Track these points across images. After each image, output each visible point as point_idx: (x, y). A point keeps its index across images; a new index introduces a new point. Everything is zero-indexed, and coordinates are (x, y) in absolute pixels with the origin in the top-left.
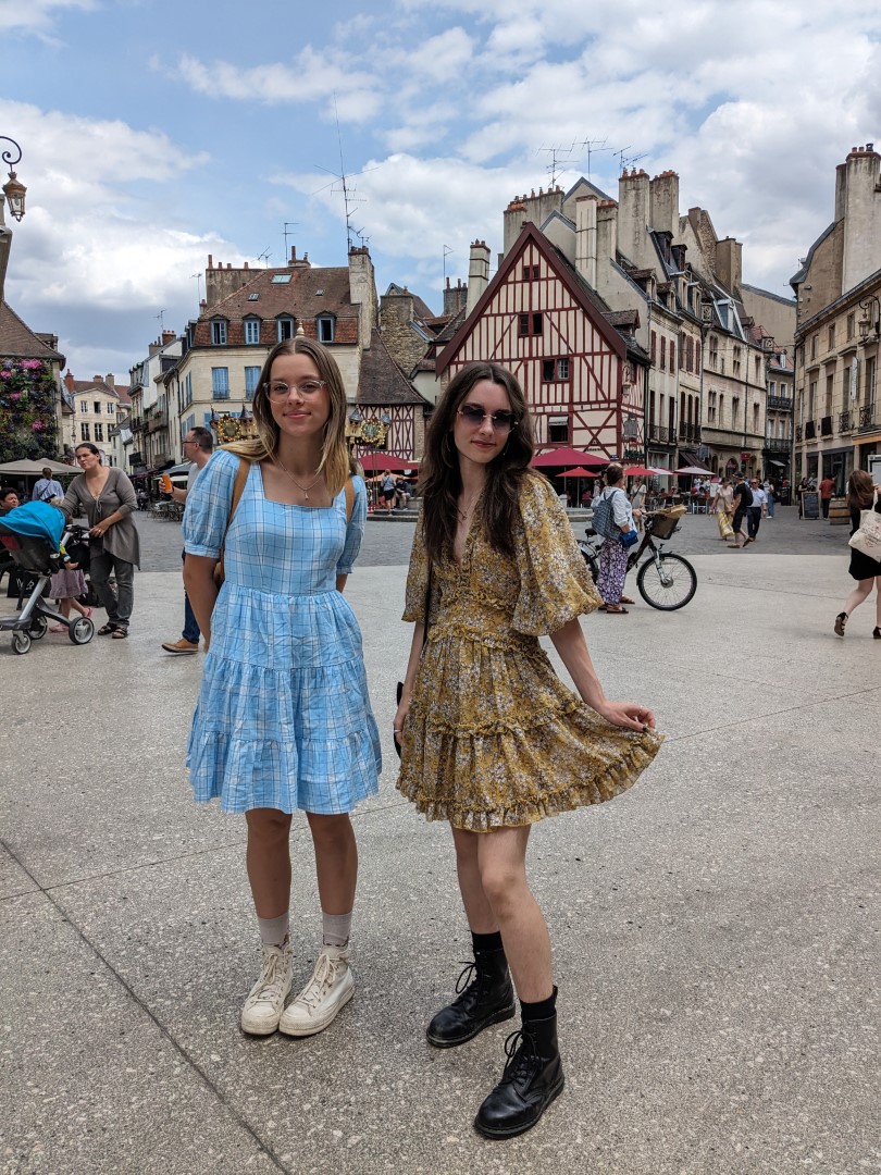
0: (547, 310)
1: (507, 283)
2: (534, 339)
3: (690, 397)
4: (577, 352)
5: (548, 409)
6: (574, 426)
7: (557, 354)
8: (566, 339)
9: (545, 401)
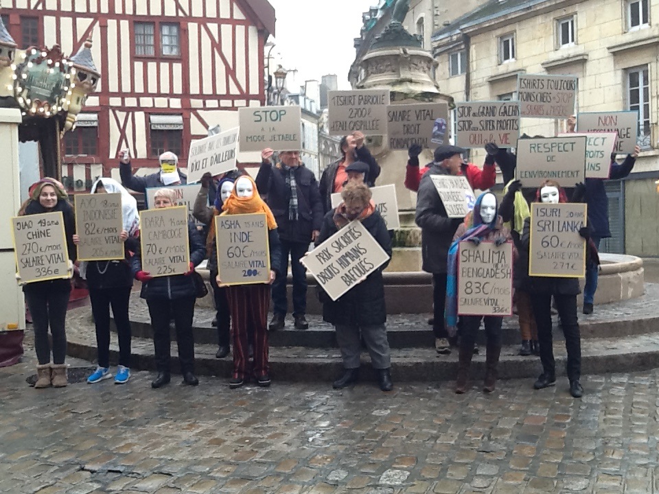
4: (194, 15)
5: (146, 102)
6: (193, 133)
7: (160, 13)
9: (139, 89)
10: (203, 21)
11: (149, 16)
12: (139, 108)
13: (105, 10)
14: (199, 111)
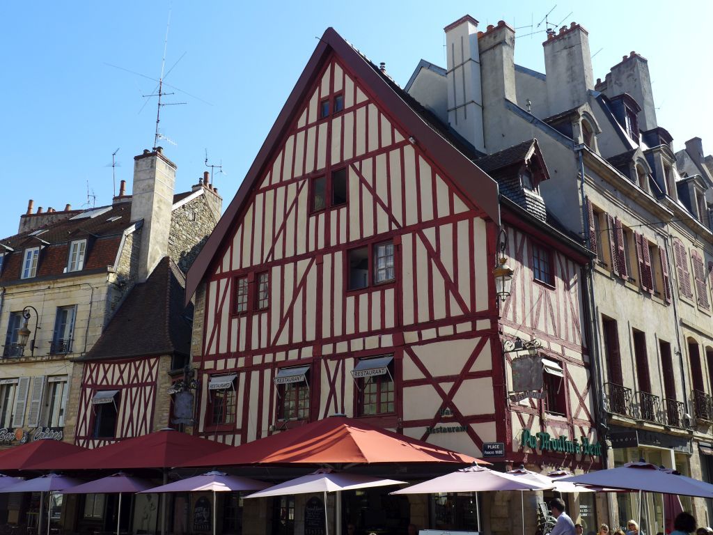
0: (355, 159)
1: (295, 131)
2: (334, 214)
4: (408, 224)
5: (357, 345)
6: (405, 377)
7: (372, 233)
8: (386, 203)
9: (350, 330)
10: (418, 229)
11: (362, 239)
12: (349, 354)
13: (321, 246)
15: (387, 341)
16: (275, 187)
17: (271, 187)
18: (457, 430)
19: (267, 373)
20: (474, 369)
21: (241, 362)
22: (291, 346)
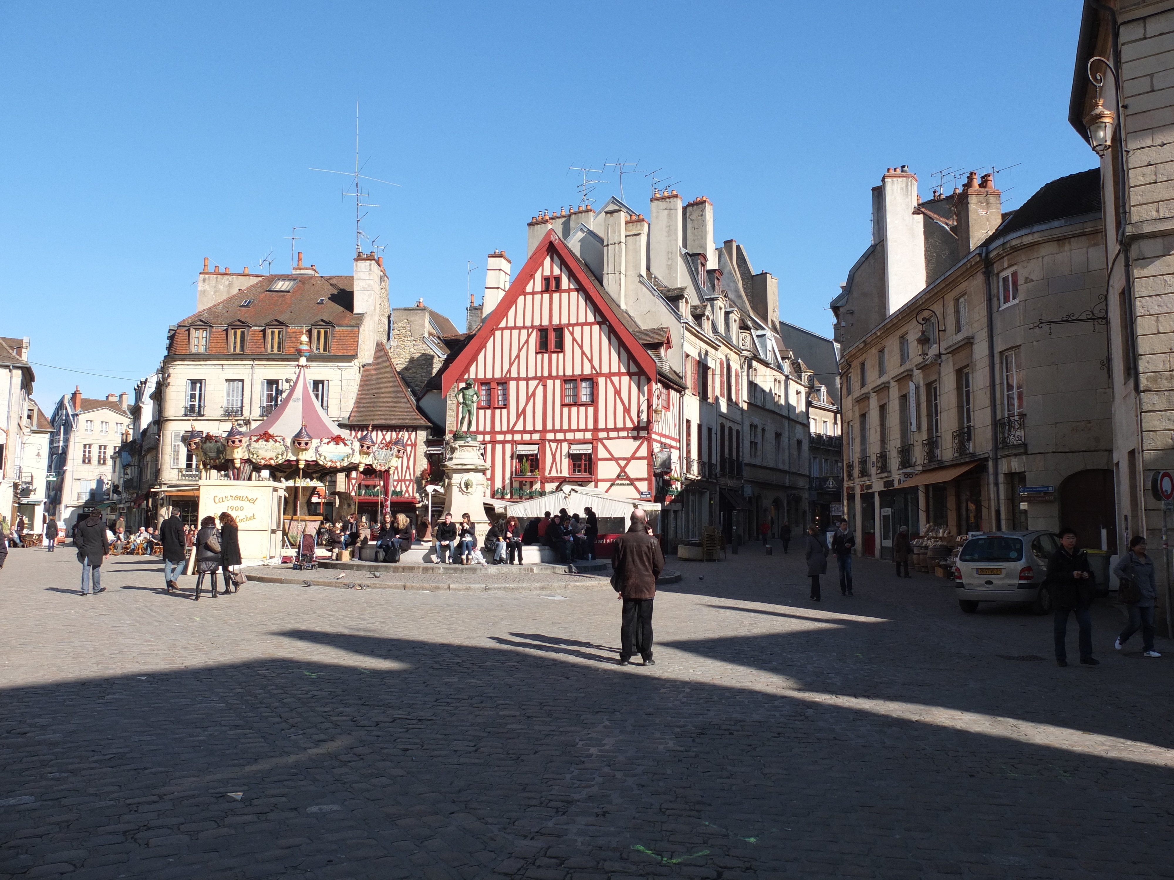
0: (568, 325)
1: (525, 294)
2: (555, 356)
3: (730, 429)
4: (603, 372)
5: (570, 436)
6: (599, 456)
7: (580, 373)
8: (590, 357)
9: (566, 427)
10: (609, 376)
11: (573, 375)
12: (565, 440)
13: (546, 374)
14: (604, 441)
15: (589, 435)
16: (511, 329)
17: (507, 328)
18: (628, 485)
19: (508, 446)
20: (636, 455)
21: (488, 438)
22: (524, 432)
